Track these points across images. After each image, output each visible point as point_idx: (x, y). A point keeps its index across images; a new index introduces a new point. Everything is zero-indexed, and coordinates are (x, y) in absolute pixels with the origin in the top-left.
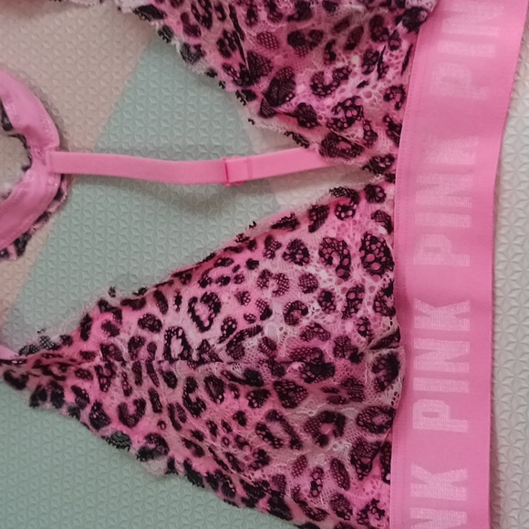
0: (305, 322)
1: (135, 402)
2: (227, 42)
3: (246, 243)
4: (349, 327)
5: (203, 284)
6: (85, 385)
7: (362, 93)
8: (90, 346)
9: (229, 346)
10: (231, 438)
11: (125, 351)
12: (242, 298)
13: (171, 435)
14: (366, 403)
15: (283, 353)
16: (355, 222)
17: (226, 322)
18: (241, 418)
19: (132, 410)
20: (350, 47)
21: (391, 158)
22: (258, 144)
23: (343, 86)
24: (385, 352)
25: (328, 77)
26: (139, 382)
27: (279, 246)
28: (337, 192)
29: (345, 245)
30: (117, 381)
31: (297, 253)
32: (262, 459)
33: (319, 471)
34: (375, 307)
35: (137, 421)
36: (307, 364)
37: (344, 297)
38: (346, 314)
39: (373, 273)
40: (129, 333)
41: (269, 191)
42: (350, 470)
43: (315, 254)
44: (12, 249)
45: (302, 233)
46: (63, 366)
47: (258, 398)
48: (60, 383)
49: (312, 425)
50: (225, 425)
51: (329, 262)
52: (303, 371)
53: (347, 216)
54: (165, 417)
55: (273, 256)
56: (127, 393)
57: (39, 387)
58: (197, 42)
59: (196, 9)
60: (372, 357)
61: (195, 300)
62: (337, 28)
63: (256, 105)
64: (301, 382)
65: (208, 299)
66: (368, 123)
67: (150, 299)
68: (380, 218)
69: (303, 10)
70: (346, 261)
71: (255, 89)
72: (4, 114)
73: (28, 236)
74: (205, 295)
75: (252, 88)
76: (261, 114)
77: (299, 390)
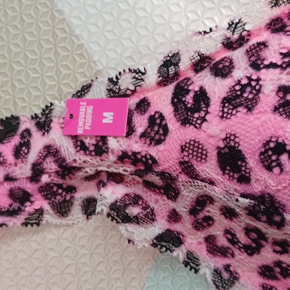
58: (227, 261)
59: (234, 235)
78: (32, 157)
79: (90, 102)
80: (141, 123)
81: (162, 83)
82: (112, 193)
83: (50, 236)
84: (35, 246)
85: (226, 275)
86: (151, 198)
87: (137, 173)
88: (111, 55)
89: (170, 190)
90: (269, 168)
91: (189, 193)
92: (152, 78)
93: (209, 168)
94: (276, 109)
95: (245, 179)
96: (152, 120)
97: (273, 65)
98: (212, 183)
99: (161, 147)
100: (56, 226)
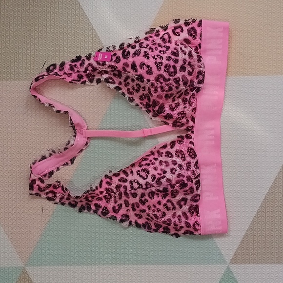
0: (177, 173)
1: (118, 205)
2: (143, 96)
3: (152, 153)
4: (189, 173)
5: (140, 166)
6: (100, 202)
7: (185, 110)
8: (102, 190)
9: (156, 182)
10: (156, 210)
11: (115, 190)
12: (155, 169)
13: (131, 214)
14: (194, 194)
15: (174, 182)
16: (184, 145)
17: (152, 176)
18: (159, 203)
19: (117, 208)
20: (179, 97)
21: (193, 127)
22: (151, 125)
23: (178, 108)
24: (197, 179)
25: (174, 106)
26: (120, 198)
27: (162, 153)
28: (179, 137)
29: (182, 151)
30: (112, 199)
31: (169, 154)
32: (164, 215)
33: (179, 216)
34: (195, 167)
35: (119, 211)
36: (181, 184)
37: (185, 165)
38: (188, 169)
39: (193, 158)
40: (115, 184)
41: (155, 138)
42: (189, 214)
43: (174, 155)
44: (69, 162)
45: (168, 149)
46: (93, 197)
47: (164, 197)
48: (90, 203)
49: (179, 203)
50: (154, 205)
51: (178, 156)
52: (180, 186)
53: (181, 143)
54: (130, 208)
55: (162, 156)
56: (115, 203)
57: (82, 205)
58: (132, 96)
59: (134, 87)
60: (194, 181)
61: (139, 171)
62: (178, 93)
63: (151, 114)
64: (179, 190)
65: (144, 170)
66: (187, 118)
67: (121, 173)
68: (192, 143)
69: (170, 89)
70: (183, 156)
71: (151, 109)
72: (71, 120)
73: (75, 157)
74: (142, 169)
75: (149, 109)
76: (153, 116)
77: (177, 192)
78: (85, 66)
79: (101, 53)
80: (114, 58)
81: (120, 50)
82: (105, 76)
83: (87, 88)
85: (131, 99)
86: (114, 78)
87: (112, 71)
88: (107, 42)
89: (120, 76)
90: (141, 69)
91: (124, 76)
92: (117, 48)
93: (129, 69)
94: (143, 56)
95: (136, 71)
96: (117, 58)
97: (144, 47)
98: (129, 72)
99: (119, 64)
100: (89, 85)
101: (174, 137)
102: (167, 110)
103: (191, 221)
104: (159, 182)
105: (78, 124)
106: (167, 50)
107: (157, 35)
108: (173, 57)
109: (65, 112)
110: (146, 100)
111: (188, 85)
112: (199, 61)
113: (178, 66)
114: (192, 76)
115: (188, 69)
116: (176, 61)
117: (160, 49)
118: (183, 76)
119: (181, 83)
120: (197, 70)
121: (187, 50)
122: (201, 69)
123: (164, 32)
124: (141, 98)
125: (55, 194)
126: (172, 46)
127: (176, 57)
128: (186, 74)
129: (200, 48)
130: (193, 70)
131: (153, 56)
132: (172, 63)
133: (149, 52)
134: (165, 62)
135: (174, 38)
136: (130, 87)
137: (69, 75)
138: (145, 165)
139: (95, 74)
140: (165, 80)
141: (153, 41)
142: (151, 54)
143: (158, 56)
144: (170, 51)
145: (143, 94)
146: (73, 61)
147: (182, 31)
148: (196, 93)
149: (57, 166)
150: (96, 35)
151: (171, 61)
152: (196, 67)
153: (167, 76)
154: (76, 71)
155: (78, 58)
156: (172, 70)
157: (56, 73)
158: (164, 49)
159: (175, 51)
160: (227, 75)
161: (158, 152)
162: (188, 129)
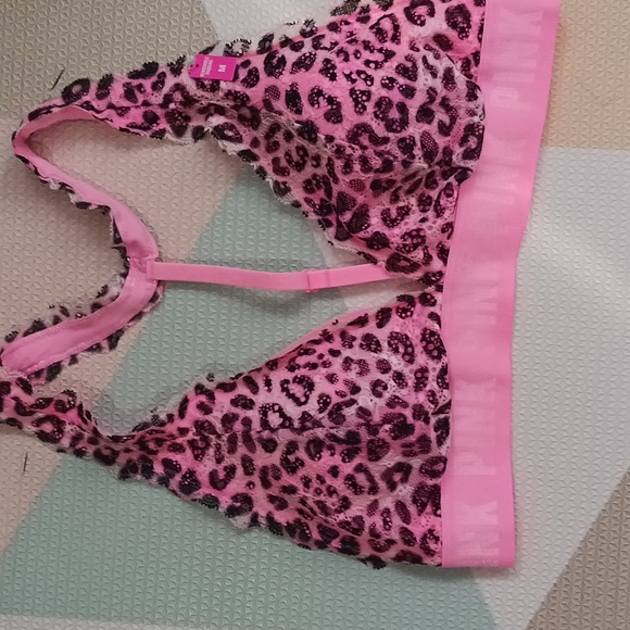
0: (387, 395)
1: (225, 468)
2: (314, 182)
3: (327, 336)
4: (422, 397)
5: (292, 369)
6: (176, 457)
7: (424, 226)
8: (185, 423)
9: (330, 414)
10: (324, 488)
11: (219, 426)
12: (331, 378)
13: (259, 494)
14: (431, 455)
15: (377, 418)
16: (413, 321)
17: (321, 396)
18: (334, 471)
19: (222, 475)
20: (410, 192)
21: (441, 274)
22: (330, 260)
23: (406, 220)
24: (442, 416)
25: (394, 213)
26: (232, 450)
27: (354, 339)
28: (401, 298)
29: (407, 338)
30: (211, 451)
31: (370, 343)
32: (345, 504)
33: (387, 511)
34: (438, 383)
35: (226, 484)
36: (395, 425)
37: (412, 376)
38: (418, 388)
39: (433, 358)
40: (222, 411)
41: (339, 296)
42: (412, 509)
43: (385, 345)
44: (105, 344)
45: (371, 328)
46: (159, 442)
47: (348, 456)
48: (151, 457)
49: (387, 475)
50: (319, 477)
51: (396, 351)
52: (391, 431)
53: (407, 316)
54: (256, 478)
55: (351, 346)
56: (219, 461)
57: (129, 461)
58: (284, 179)
59: (290, 156)
60: (433, 420)
61: (287, 381)
62: (406, 179)
63: (332, 231)
64: (388, 439)
65: (300, 380)
66: (426, 248)
67: (240, 381)
68: (434, 317)
69: (387, 166)
70: (410, 350)
71: (332, 218)
72: (116, 230)
73: (121, 332)
74: (296, 377)
75: (329, 217)
76: (337, 237)
77: (385, 446)
78: (166, 90)
79: (211, 58)
80: (243, 74)
81: (259, 52)
82: (217, 120)
83: (166, 151)
84: (155, 156)
85: (282, 186)
86: (241, 129)
87: (235, 107)
88: (229, 31)
89: (253, 121)
90: (313, 105)
91: (266, 123)
92: (254, 47)
93: (280, 105)
94: (321, 71)
95: (299, 112)
96: (250, 72)
97: (325, 48)
99: (253, 89)
100: (173, 143)
101: (387, 298)
102: (375, 223)
103: (418, 527)
104: (337, 416)
105: (134, 244)
106: (386, 61)
107: (364, 19)
108: (402, 80)
109: (100, 207)
110: (321, 193)
111: (436, 160)
112: (472, 96)
113: (413, 106)
114: (449, 138)
115: (441, 116)
116: (409, 92)
117: (366, 55)
118: (425, 135)
119: (418, 152)
120: (464, 120)
121: (441, 65)
122: (476, 119)
123: (383, 13)
124: (308, 186)
125: (59, 424)
126: (402, 50)
127: (408, 82)
128: (433, 128)
129: (477, 64)
130: (453, 120)
131: (347, 73)
132: (395, 96)
133: (338, 61)
134: (377, 91)
135: (409, 31)
136: (280, 154)
137: (122, 111)
138: (305, 367)
139: (191, 112)
140: (377, 140)
141: (352, 34)
142: (341, 67)
143: (359, 73)
144: (394, 63)
145: (315, 176)
146: (134, 75)
147: (432, 13)
148: (455, 183)
149: (72, 351)
150: (203, 12)
151: (396, 90)
152: (462, 112)
153: (379, 129)
154: (140, 103)
155: (150, 68)
156: (394, 114)
157: (87, 102)
158: (379, 57)
159: (409, 65)
160: (544, 141)
161: (343, 334)
162: (427, 280)
